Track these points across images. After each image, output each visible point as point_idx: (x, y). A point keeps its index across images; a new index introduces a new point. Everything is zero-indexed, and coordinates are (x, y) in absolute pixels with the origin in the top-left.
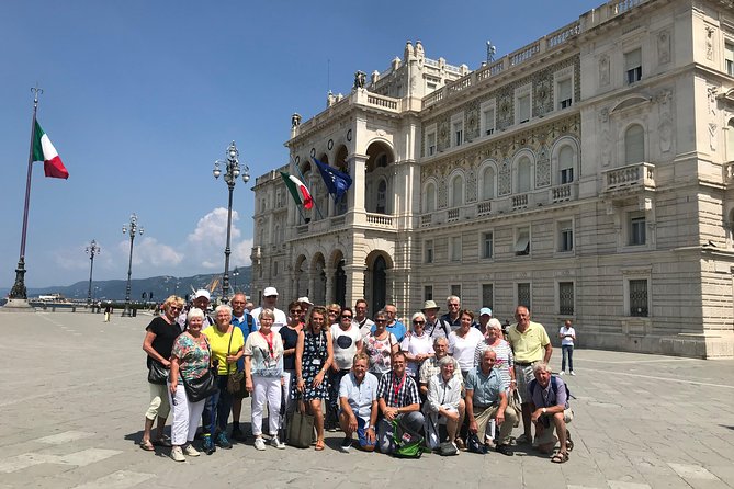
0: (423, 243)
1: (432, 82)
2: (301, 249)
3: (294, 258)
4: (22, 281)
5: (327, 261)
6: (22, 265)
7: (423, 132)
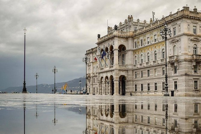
0: (134, 73)
1: (136, 26)
2: (101, 75)
3: (100, 78)
4: (25, 86)
5: (109, 78)
6: (25, 82)
7: (133, 41)
